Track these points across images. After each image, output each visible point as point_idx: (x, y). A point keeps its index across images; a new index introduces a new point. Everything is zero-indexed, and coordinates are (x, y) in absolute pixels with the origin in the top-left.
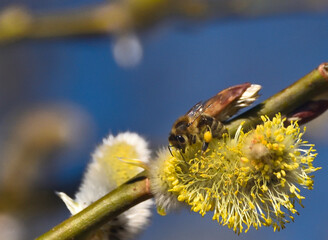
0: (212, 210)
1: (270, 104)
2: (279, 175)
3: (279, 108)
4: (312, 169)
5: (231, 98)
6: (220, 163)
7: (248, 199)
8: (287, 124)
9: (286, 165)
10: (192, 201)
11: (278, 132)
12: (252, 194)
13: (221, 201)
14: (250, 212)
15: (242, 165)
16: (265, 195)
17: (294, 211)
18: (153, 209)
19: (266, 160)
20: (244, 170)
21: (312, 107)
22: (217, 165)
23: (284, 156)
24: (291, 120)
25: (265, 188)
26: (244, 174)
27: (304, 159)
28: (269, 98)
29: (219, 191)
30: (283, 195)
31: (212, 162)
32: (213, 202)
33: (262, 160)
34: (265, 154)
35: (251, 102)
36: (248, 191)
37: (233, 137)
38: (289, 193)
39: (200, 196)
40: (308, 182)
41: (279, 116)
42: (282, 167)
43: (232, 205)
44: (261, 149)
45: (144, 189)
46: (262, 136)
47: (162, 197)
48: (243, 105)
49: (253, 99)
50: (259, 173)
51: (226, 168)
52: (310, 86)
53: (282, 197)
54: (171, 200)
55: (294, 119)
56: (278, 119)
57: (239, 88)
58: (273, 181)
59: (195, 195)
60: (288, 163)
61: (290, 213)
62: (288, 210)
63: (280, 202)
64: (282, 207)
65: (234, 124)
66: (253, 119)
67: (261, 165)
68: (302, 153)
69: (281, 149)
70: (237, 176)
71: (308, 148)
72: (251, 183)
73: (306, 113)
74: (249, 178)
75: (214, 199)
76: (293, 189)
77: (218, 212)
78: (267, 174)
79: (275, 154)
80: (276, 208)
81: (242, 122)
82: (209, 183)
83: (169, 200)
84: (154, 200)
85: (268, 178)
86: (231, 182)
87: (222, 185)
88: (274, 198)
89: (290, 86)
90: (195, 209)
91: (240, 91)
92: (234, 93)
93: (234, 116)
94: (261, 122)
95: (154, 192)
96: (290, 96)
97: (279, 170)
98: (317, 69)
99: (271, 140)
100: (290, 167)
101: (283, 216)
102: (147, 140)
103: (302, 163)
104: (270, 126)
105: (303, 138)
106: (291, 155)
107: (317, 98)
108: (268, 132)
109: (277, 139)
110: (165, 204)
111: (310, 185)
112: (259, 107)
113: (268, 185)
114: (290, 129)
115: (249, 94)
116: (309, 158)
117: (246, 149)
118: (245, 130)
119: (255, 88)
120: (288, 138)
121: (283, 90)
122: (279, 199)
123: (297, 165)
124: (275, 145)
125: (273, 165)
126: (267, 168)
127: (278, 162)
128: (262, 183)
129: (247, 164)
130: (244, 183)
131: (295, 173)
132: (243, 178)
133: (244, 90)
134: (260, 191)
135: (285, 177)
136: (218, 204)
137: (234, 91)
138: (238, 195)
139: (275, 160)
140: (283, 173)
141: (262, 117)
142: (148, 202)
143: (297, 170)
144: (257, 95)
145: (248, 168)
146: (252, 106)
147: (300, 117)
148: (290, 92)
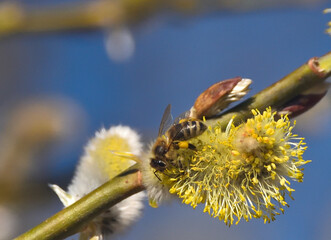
0: (203, 202)
1: (261, 98)
2: (269, 168)
3: (268, 102)
4: (302, 162)
5: (222, 93)
6: (211, 156)
7: (239, 191)
8: (277, 118)
9: (276, 158)
10: (183, 194)
11: (268, 126)
12: (243, 187)
13: (212, 194)
14: (241, 205)
15: (233, 158)
16: (255, 187)
17: (284, 203)
18: (145, 201)
19: (257, 153)
20: (234, 163)
21: (302, 101)
22: (208, 158)
23: (275, 150)
24: (281, 113)
25: (255, 180)
26: (235, 167)
27: (294, 152)
28: (260, 93)
29: (210, 184)
30: (274, 187)
31: (204, 155)
32: (204, 194)
33: (253, 154)
34: (255, 147)
35: (242, 96)
36: (239, 183)
37: (224, 130)
38: (279, 186)
39: (191, 189)
40: (298, 175)
41: (269, 110)
42: (273, 160)
43: (223, 197)
44: (252, 143)
45: (136, 181)
46: (252, 130)
47: (154, 189)
49: (244, 93)
50: (250, 166)
51: (217, 161)
52: (300, 80)
53: (272, 190)
54: (163, 192)
55: (285, 113)
56: (269, 113)
57: (230, 82)
58: (264, 174)
59: (186, 188)
60: (278, 156)
61: (280, 205)
62: (278, 202)
63: (270, 195)
64: (273, 200)
65: (225, 117)
66: (244, 113)
67: (252, 159)
68: (293, 146)
69: (271, 143)
70: (228, 169)
71: (298, 141)
72: (242, 176)
73: (295, 107)
74: (240, 171)
75: (206, 191)
76: (283, 181)
77: (209, 204)
78: (257, 167)
79: (265, 148)
80: (267, 200)
81: (233, 116)
82: (200, 177)
83: (161, 192)
84: (146, 192)
85: (258, 171)
86: (221, 175)
87: (213, 177)
88: (265, 191)
89: (281, 80)
90: (187, 201)
91: (231, 85)
92: (225, 87)
93: (226, 110)
94: (252, 116)
95: (147, 184)
96: (281, 91)
97: (270, 163)
98: (307, 63)
99: (261, 133)
100: (280, 160)
101: (273, 208)
102: (139, 133)
103: (292, 157)
104: (260, 120)
105: (293, 132)
106: (281, 148)
107: (308, 92)
108: (258, 125)
109: (268, 132)
110: (156, 197)
111: (300, 178)
112: (250, 101)
113: (258, 178)
114: (280, 122)
115: (240, 88)
116: (299, 152)
117: (237, 142)
118: (236, 124)
119: (245, 83)
120: (278, 132)
121: (273, 85)
122: (270, 191)
123: (287, 158)
124: (266, 138)
125: (263, 158)
126: (257, 161)
127: (269, 155)
128: (252, 176)
129: (237, 158)
130: (235, 175)
131: (285, 166)
132: (234, 171)
133: (235, 85)
134: (250, 184)
135: (275, 170)
136: (210, 196)
137: (225, 85)
138: (229, 187)
139: (265, 153)
140: (274, 165)
141: (253, 111)
142: (140, 195)
143: (287, 163)
144: (248, 89)
145: (239, 161)
146: (242, 100)
147: (290, 110)
148: (279, 86)
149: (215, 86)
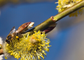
0: (20, 58)
1: (37, 28)
2: (39, 48)
3: (39, 29)
4: (49, 46)
5: (26, 26)
6: (23, 44)
7: (31, 54)
8: (41, 33)
9: (41, 45)
10: (14, 55)
11: (39, 36)
12: (32, 53)
13: (23, 55)
14: (31, 58)
15: (29, 45)
16: (35, 53)
17: (44, 58)
18: (3, 57)
19: (36, 44)
20: (29, 46)
21: (49, 28)
22: (22, 45)
23: (41, 42)
24: (43, 32)
25: (35, 51)
26: (29, 47)
27: (46, 43)
28: (37, 26)
29: (22, 52)
30: (41, 53)
31: (20, 44)
32: (21, 55)
33: (35, 44)
34: (35, 42)
35: (31, 27)
36: (30, 52)
37: (26, 37)
38: (42, 53)
39: (17, 54)
40: (48, 50)
41: (39, 31)
42: (40, 45)
43: (26, 56)
44: (34, 41)
45: (1, 52)
47: (6, 54)
48: (29, 28)
49: (32, 26)
50: (34, 47)
51: (24, 46)
52: (48, 23)
53: (40, 54)
54: (9, 55)
55: (44, 32)
56: (39, 32)
57: (28, 23)
58: (38, 49)
59: (16, 53)
60: (42, 44)
61: (42, 58)
62: (42, 57)
63: (39, 55)
64: (40, 57)
65: (27, 33)
66: (32, 32)
67: (34, 45)
68: (46, 42)
69: (40, 41)
70: (27, 48)
71: (48, 40)
72: (31, 50)
73: (47, 30)
74: (31, 49)
75: (21, 54)
76: (43, 52)
77: (22, 58)
78: (36, 47)
79: (38, 42)
80: (39, 57)
81: (29, 33)
82: (19, 50)
83: (8, 55)
84: (4, 55)
85: (36, 48)
86: (26, 50)
87: (23, 51)
88: (38, 54)
89: (42, 23)
90: (16, 57)
91: (28, 24)
92: (26, 25)
93: (27, 31)
94: (34, 33)
95: (4, 52)
96: (43, 26)
97: (39, 46)
98: (50, 18)
99: (37, 38)
100: (42, 45)
101: (40, 59)
102: (2, 38)
104: (37, 34)
105: (46, 37)
106: (43, 42)
107: (50, 26)
108: (36, 36)
109: (39, 37)
110: (7, 56)
111: (48, 51)
112: (34, 28)
113: (36, 50)
114: (43, 34)
115: (31, 25)
116: (48, 43)
117: (30, 40)
118: (30, 35)
119: (32, 23)
120: (42, 37)
121: (40, 24)
122: (39, 54)
123: (44, 45)
124: (38, 39)
125: (38, 45)
126: (36, 46)
127: (39, 44)
128: (34, 50)
129: (30, 45)
130: (29, 50)
131: (44, 47)
132: (29, 48)
133: (29, 24)
134: (34, 52)
135: (41, 48)
136: (22, 56)
137: (27, 24)
138: (28, 53)
139: (38, 43)
140: (41, 47)
141: (35, 31)
142: (2, 55)
143: (44, 46)
144: (33, 25)
145: (30, 46)
146: (32, 28)
147: (45, 31)
148: (42, 24)
149: (24, 24)
